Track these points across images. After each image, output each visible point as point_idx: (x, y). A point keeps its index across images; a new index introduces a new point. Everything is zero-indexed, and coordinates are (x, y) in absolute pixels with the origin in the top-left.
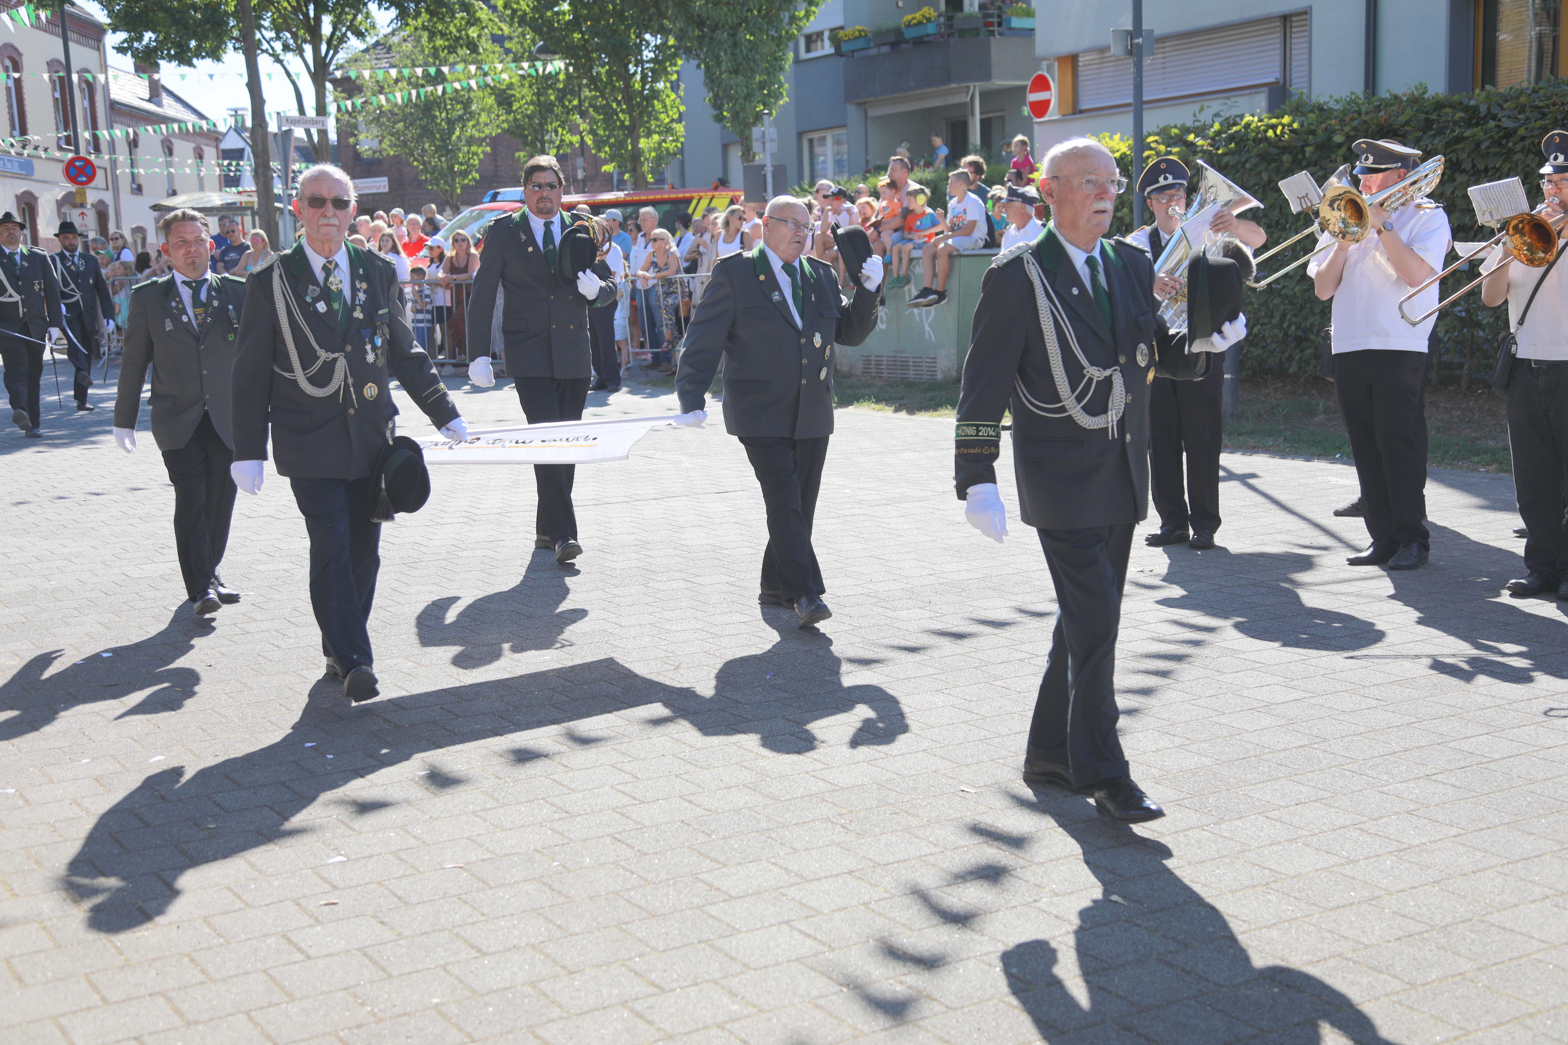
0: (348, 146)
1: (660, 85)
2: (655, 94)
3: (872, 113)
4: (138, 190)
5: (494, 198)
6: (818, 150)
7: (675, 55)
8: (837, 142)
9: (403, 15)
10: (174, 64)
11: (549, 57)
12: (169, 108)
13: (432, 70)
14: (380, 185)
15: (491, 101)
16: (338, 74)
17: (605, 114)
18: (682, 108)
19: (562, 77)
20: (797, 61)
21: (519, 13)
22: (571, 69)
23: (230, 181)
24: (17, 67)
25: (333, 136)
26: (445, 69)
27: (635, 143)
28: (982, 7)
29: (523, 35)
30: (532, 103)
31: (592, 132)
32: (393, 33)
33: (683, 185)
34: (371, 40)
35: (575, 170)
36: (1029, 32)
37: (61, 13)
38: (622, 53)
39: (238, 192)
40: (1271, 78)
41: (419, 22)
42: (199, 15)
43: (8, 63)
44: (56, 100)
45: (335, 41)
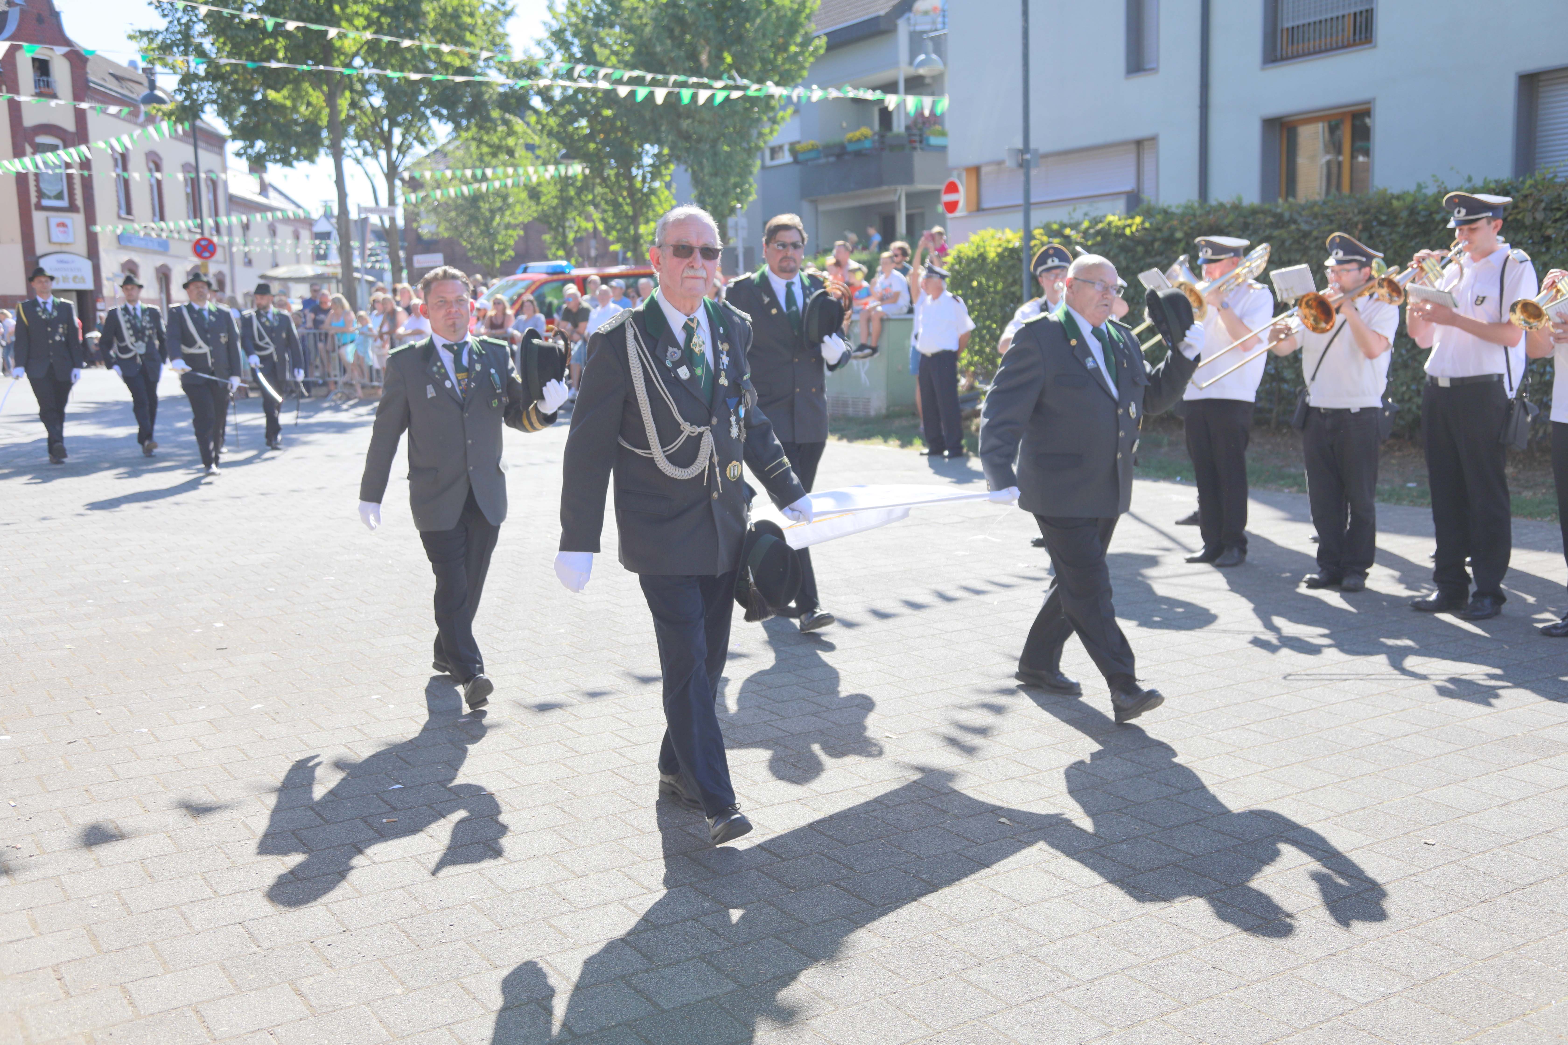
0: (412, 229)
2: (653, 191)
3: (821, 208)
4: (249, 263)
5: (525, 270)
7: (668, 162)
9: (457, 127)
10: (279, 165)
11: (570, 161)
12: (273, 200)
13: (479, 172)
15: (524, 195)
16: (406, 174)
17: (613, 206)
19: (580, 177)
20: (763, 167)
21: (548, 128)
22: (587, 171)
23: (321, 257)
24: (158, 168)
26: (489, 171)
27: (636, 229)
28: (908, 128)
29: (550, 145)
30: (556, 197)
31: (603, 220)
32: (449, 142)
34: (432, 148)
35: (588, 249)
36: (943, 149)
37: (193, 127)
38: (628, 159)
39: (326, 265)
40: (1128, 188)
41: (469, 134)
42: (299, 129)
43: (152, 166)
44: (187, 194)
45: (404, 148)
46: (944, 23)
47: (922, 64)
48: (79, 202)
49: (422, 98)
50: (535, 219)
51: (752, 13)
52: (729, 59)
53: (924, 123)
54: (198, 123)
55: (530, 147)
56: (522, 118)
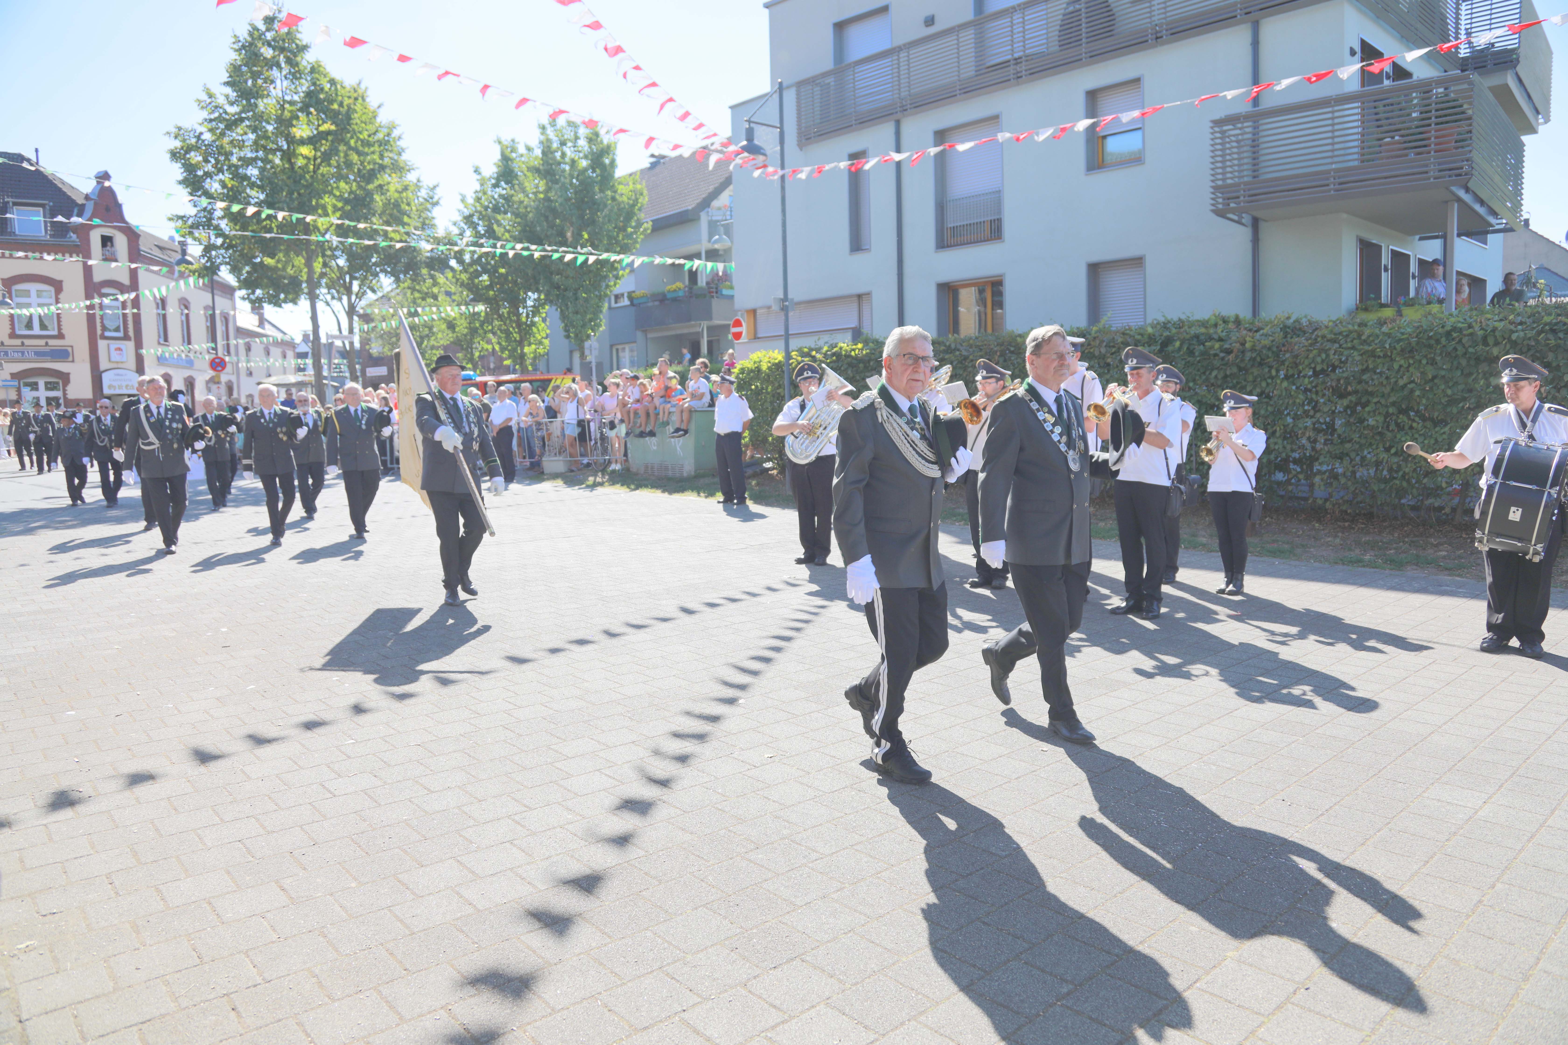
0: (365, 350)
1: (536, 319)
2: (533, 324)
3: (650, 335)
4: (250, 374)
6: (621, 354)
7: (545, 304)
8: (631, 351)
9: (398, 280)
10: (272, 306)
11: (476, 304)
12: (269, 330)
13: (413, 310)
14: (382, 371)
15: (444, 326)
16: (361, 311)
17: (506, 333)
18: (548, 331)
19: (483, 314)
20: (610, 308)
21: (461, 281)
22: (488, 310)
23: (300, 369)
24: (187, 308)
25: (357, 345)
26: (419, 310)
27: (522, 349)
28: (708, 283)
29: (462, 292)
30: (466, 328)
31: (499, 343)
32: (392, 291)
33: (548, 372)
34: (380, 294)
35: (489, 363)
36: (731, 297)
37: (212, 281)
38: (516, 302)
39: (305, 375)
40: (853, 326)
41: (406, 285)
42: (286, 281)
43: (183, 307)
44: (207, 327)
45: (360, 295)
46: (731, 216)
47: (716, 241)
48: (131, 333)
49: (374, 260)
50: (452, 343)
51: (601, 207)
52: (586, 236)
53: (718, 280)
54: (215, 277)
55: (448, 294)
56: (443, 274)
